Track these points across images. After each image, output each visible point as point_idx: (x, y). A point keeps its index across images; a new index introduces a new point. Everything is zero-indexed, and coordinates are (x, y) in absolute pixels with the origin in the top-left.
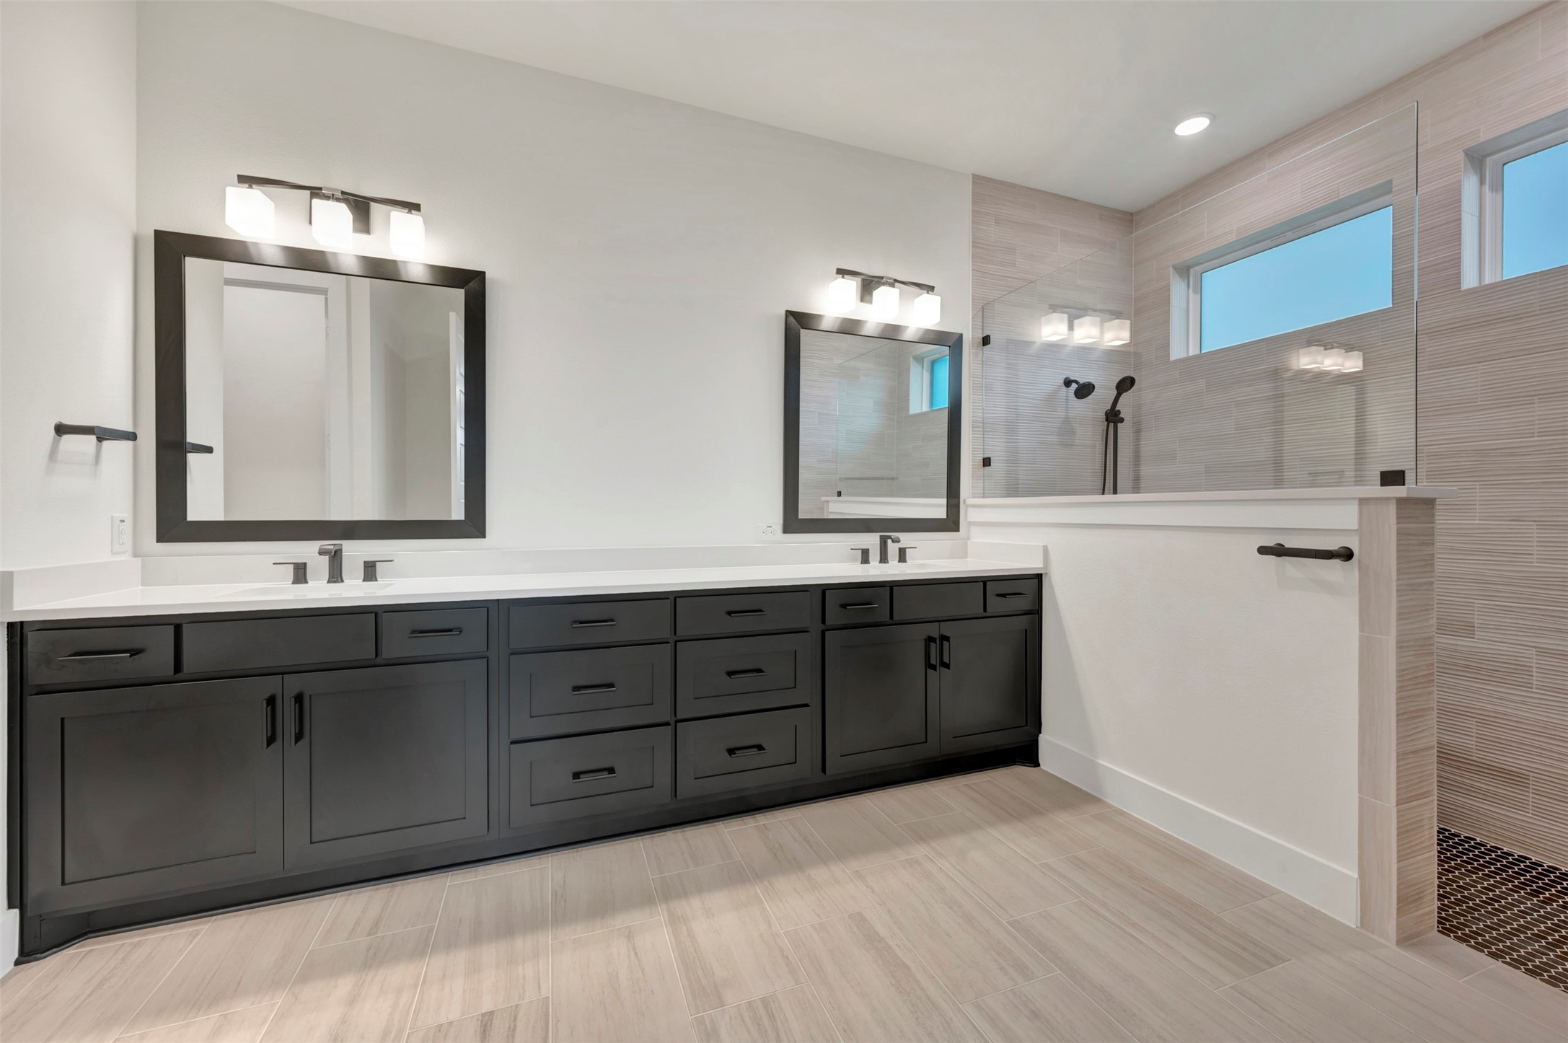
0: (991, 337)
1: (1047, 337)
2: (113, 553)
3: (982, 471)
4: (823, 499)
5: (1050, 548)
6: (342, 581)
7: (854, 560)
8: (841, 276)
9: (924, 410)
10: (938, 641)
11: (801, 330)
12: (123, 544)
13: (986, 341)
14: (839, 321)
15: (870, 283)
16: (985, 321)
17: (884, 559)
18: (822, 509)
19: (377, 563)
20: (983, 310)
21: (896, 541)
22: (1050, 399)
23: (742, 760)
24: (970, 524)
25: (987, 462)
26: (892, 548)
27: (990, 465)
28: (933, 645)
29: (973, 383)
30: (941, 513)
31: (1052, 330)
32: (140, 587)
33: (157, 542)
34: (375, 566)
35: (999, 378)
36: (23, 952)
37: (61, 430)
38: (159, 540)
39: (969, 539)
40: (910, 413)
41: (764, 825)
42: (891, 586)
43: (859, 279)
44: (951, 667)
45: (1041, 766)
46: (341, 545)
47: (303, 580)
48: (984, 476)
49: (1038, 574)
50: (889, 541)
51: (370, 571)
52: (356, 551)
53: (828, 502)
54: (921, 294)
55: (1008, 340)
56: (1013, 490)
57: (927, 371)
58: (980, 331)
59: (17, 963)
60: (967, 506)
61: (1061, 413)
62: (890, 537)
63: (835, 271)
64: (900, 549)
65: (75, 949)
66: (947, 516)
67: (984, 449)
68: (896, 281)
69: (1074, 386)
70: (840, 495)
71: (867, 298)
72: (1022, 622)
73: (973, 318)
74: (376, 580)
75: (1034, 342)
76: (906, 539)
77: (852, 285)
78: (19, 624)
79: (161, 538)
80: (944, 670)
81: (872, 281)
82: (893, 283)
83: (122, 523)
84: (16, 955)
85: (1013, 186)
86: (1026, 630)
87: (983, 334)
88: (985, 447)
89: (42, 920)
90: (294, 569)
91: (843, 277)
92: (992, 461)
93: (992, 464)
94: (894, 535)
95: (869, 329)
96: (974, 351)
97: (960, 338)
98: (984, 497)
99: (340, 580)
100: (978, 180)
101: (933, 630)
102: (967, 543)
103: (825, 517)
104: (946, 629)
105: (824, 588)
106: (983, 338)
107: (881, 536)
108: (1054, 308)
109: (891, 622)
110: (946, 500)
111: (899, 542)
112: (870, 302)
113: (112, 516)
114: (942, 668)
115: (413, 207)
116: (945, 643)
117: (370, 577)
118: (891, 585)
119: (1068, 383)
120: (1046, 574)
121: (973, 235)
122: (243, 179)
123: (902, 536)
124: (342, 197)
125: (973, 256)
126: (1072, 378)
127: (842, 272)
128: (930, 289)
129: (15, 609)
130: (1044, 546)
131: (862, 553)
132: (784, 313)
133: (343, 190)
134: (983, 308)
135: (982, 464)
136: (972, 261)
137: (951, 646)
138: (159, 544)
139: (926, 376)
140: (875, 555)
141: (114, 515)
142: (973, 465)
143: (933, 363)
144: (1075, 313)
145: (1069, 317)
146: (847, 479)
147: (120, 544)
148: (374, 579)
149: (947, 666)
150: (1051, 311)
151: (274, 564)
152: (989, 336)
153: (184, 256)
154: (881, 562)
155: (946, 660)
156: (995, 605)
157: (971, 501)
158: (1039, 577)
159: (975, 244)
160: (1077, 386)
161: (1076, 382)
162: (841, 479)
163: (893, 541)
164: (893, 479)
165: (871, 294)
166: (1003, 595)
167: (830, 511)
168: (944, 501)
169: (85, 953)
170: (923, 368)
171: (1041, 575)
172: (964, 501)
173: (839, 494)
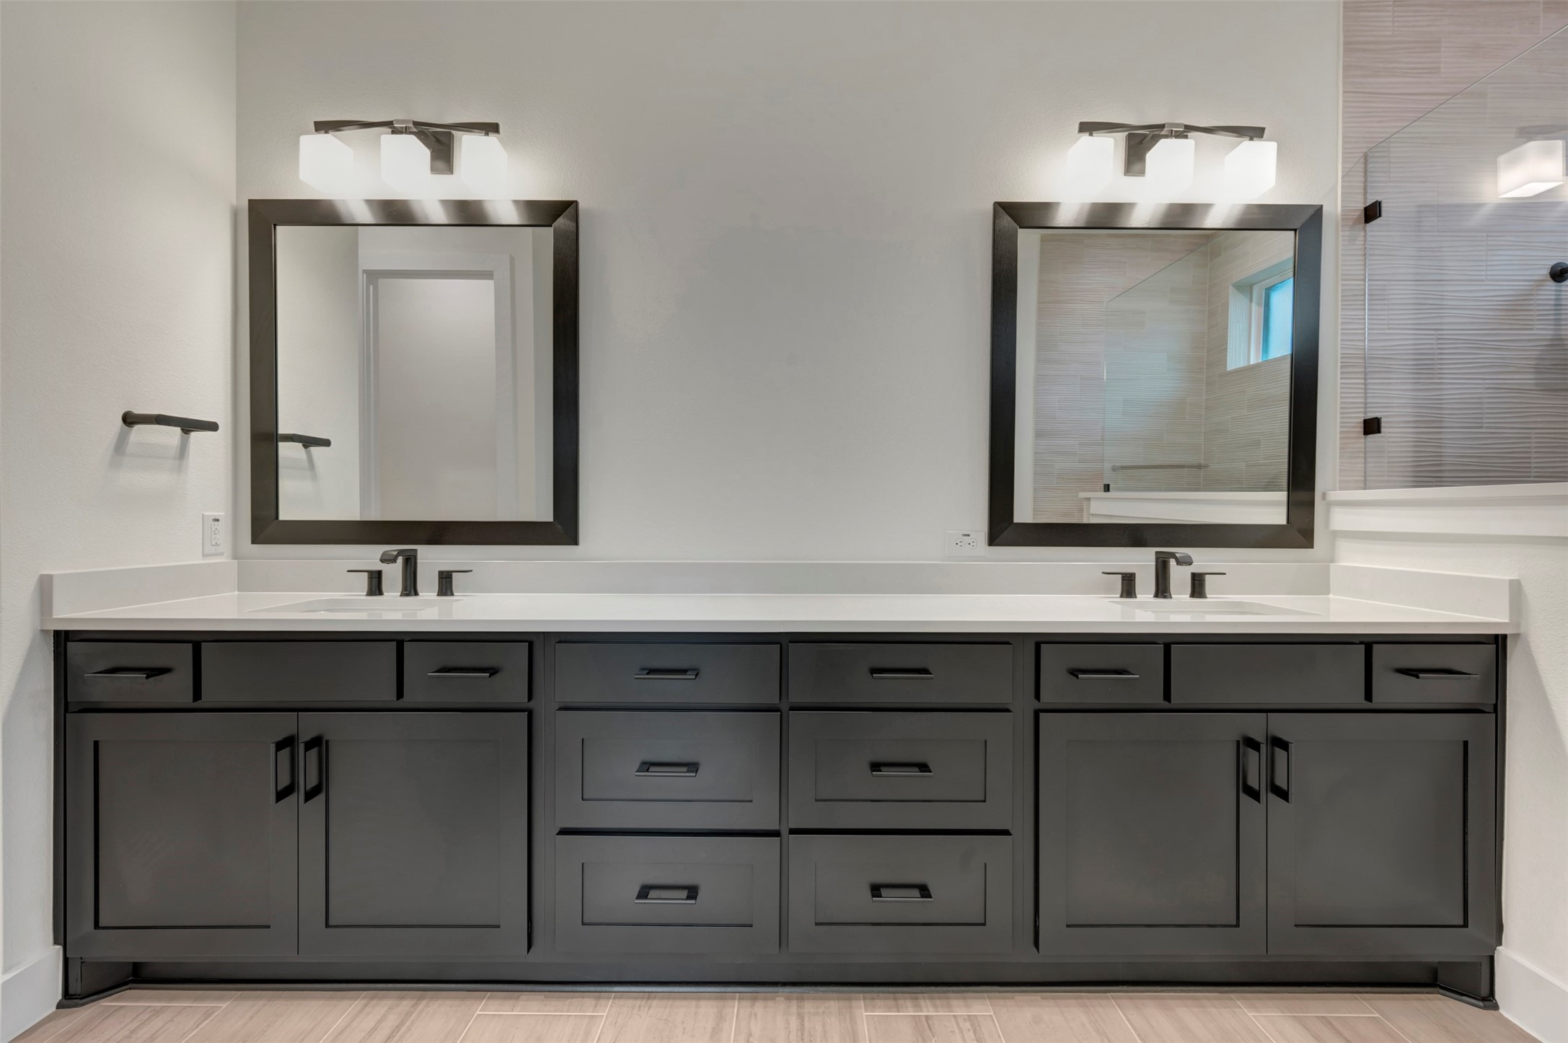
0: (1383, 205)
1: (1506, 193)
2: (205, 556)
3: (1361, 442)
4: (1082, 495)
5: (1528, 588)
6: (416, 594)
7: (1108, 590)
8: (1088, 134)
9: (1253, 362)
10: (1263, 747)
11: (1020, 231)
12: (216, 544)
13: (1372, 212)
14: (1087, 209)
15: (1141, 142)
16: (1369, 179)
17: (1162, 589)
18: (1081, 510)
19: (454, 574)
20: (1366, 161)
21: (1187, 561)
22: (1518, 308)
23: (893, 904)
24: (1336, 535)
25: (1372, 426)
26: (1179, 576)
27: (1379, 432)
28: (1252, 754)
29: (1343, 290)
30: (1277, 516)
31: (1527, 174)
32: (236, 593)
33: (252, 543)
34: (451, 575)
35: (1400, 277)
36: (67, 994)
37: (130, 420)
38: (254, 542)
39: (1332, 561)
40: (1228, 369)
41: (927, 1017)
42: (1168, 644)
43: (1121, 136)
44: (1292, 796)
45: (1501, 1011)
46: (416, 550)
47: (377, 592)
48: (1365, 453)
49: (1497, 636)
50: (1172, 562)
51: (446, 583)
52: (432, 558)
53: (1088, 499)
54: (1240, 143)
55: (1420, 206)
57: (1259, 304)
58: (1360, 198)
59: (60, 1006)
60: (1330, 505)
61: (1544, 331)
62: (1173, 555)
63: (1077, 127)
64: (1194, 576)
65: (110, 1002)
66: (1288, 522)
67: (1366, 403)
68: (1190, 128)
70: (1108, 490)
71: (1137, 167)
72: (1456, 725)
73: (1343, 177)
74: (452, 595)
75: (1481, 205)
76: (1203, 559)
77: (1110, 147)
78: (63, 633)
79: (256, 539)
80: (1273, 798)
81: (1145, 136)
82: (1185, 131)
83: (216, 523)
84: (60, 997)
86: (1469, 743)
87: (1365, 202)
88: (1369, 400)
89: (82, 963)
90: (369, 578)
91: (1091, 135)
92: (1383, 425)
93: (1383, 430)
94: (1180, 551)
95: (1141, 216)
96: (1348, 233)
97: (1317, 212)
98: (1365, 489)
99: (413, 592)
101: (1255, 726)
102: (1328, 568)
103: (1085, 521)
104: (1282, 726)
105: (1039, 639)
106: (1366, 209)
107: (1157, 553)
108: (1529, 133)
109: (1166, 705)
110: (1286, 493)
111: (1190, 564)
112: (1142, 172)
113: (203, 515)
114: (1272, 797)
115: (491, 128)
116: (1280, 754)
117: (444, 591)
118: (1167, 641)
119: (1559, 271)
120: (1517, 636)
121: (1345, 31)
122: (322, 127)
123: (1197, 554)
124: (415, 130)
125: (1346, 67)
127: (1088, 128)
128: (1256, 133)
129: (54, 617)
130: (1511, 582)
131: (1123, 580)
132: (991, 207)
133: (416, 120)
134: (1366, 157)
135: (1362, 430)
136: (1344, 77)
137: (1293, 758)
138: (256, 546)
139: (1257, 311)
140: (1146, 581)
141: (205, 514)
142: (1341, 432)
143: (1268, 291)
146: (1123, 468)
147: (212, 545)
148: (449, 593)
149: (1284, 795)
151: (348, 571)
152: (1379, 203)
153: (275, 225)
154: (1156, 596)
155: (1281, 782)
156: (1390, 689)
157: (1336, 495)
158: (1498, 644)
159: (1350, 47)
162: (1114, 469)
163: (1179, 562)
164: (1199, 467)
165: (1141, 159)
166: (1413, 673)
167: (1092, 512)
168: (1282, 496)
169: (116, 1008)
170: (1251, 300)
171: (1505, 637)
172: (1324, 496)
173: (1107, 488)
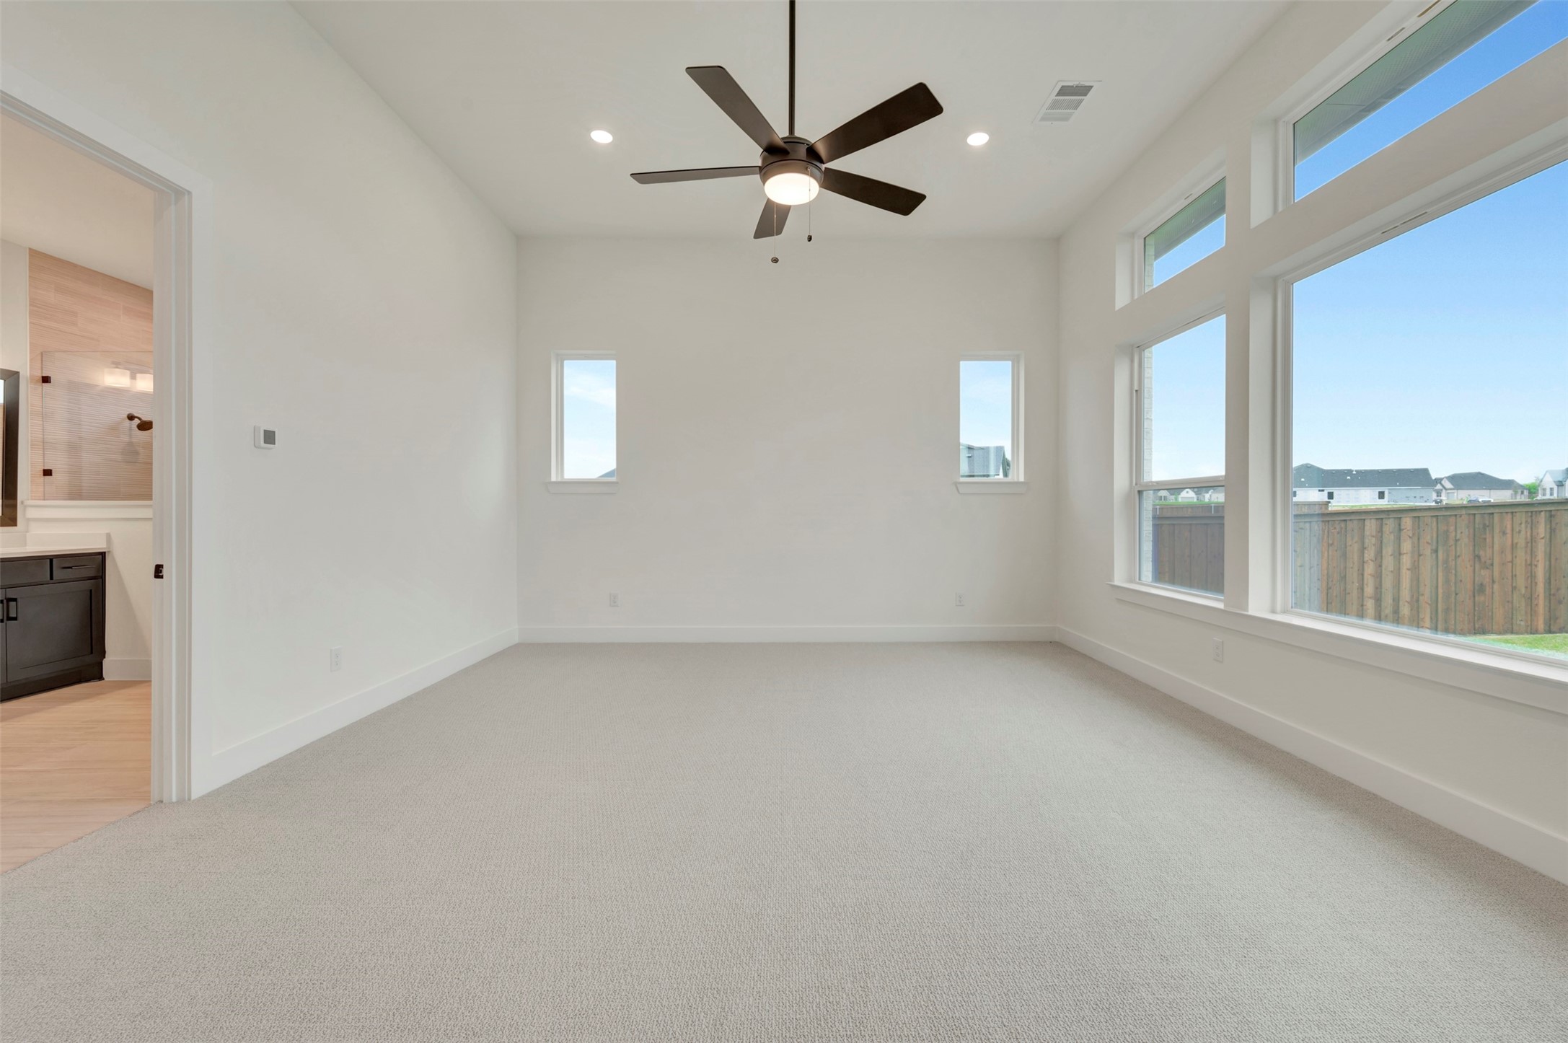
0: (51, 377)
3: (42, 479)
5: (113, 536)
13: (46, 380)
16: (44, 365)
20: (42, 355)
22: (114, 428)
24: (29, 520)
25: (47, 473)
27: (51, 475)
29: (33, 410)
31: (115, 379)
35: (59, 409)
39: (27, 531)
44: (18, 619)
45: (106, 679)
48: (44, 484)
49: (103, 553)
55: (69, 382)
56: (76, 493)
58: (40, 372)
60: (26, 506)
61: (125, 439)
67: (44, 463)
69: (137, 422)
72: (88, 585)
73: (31, 361)
85: (74, 266)
86: (91, 591)
87: (42, 374)
88: (46, 461)
92: (53, 472)
93: (53, 474)
96: (32, 386)
97: (17, 373)
98: (44, 500)
100: (34, 254)
102: (25, 534)
104: (13, 593)
106: (43, 377)
108: (116, 363)
116: (12, 603)
119: (131, 418)
120: (109, 552)
121: (30, 297)
125: (30, 312)
126: (136, 415)
130: (107, 534)
135: (42, 474)
136: (30, 317)
137: (18, 604)
142: (31, 474)
144: (135, 369)
145: (131, 372)
150: (115, 366)
152: (49, 377)
156: (58, 574)
157: (28, 502)
158: (103, 555)
159: (33, 304)
160: (139, 422)
161: (139, 418)
166: (69, 567)
171: (105, 553)
172: (22, 503)
